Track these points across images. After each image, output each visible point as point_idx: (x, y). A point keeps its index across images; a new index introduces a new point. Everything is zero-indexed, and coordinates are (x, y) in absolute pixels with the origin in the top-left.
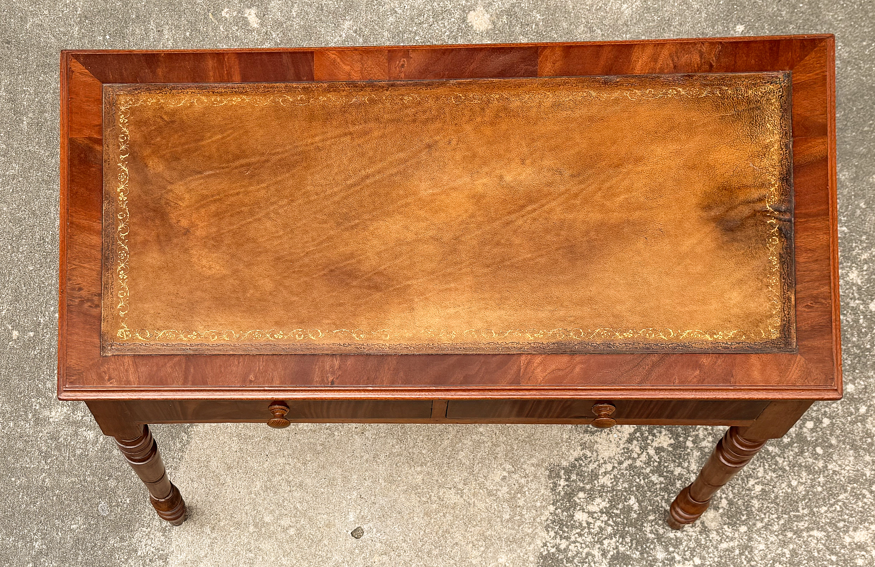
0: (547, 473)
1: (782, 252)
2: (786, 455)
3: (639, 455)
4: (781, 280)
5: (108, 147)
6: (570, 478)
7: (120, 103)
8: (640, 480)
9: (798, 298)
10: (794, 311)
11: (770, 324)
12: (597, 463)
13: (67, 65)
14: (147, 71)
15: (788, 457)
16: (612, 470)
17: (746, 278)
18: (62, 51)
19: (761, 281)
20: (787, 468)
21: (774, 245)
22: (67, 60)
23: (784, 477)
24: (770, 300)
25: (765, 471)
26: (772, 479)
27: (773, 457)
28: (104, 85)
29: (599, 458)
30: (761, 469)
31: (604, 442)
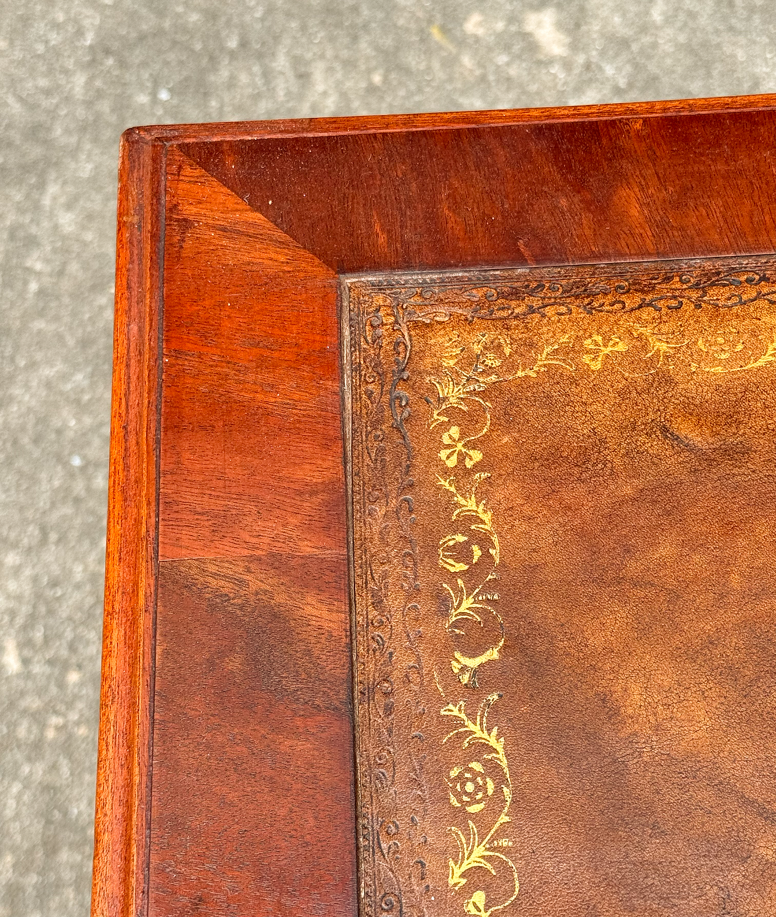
5: (378, 604)
7: (437, 369)
13: (156, 195)
14: (563, 202)
18: (129, 132)
22: (155, 172)
28: (349, 280)
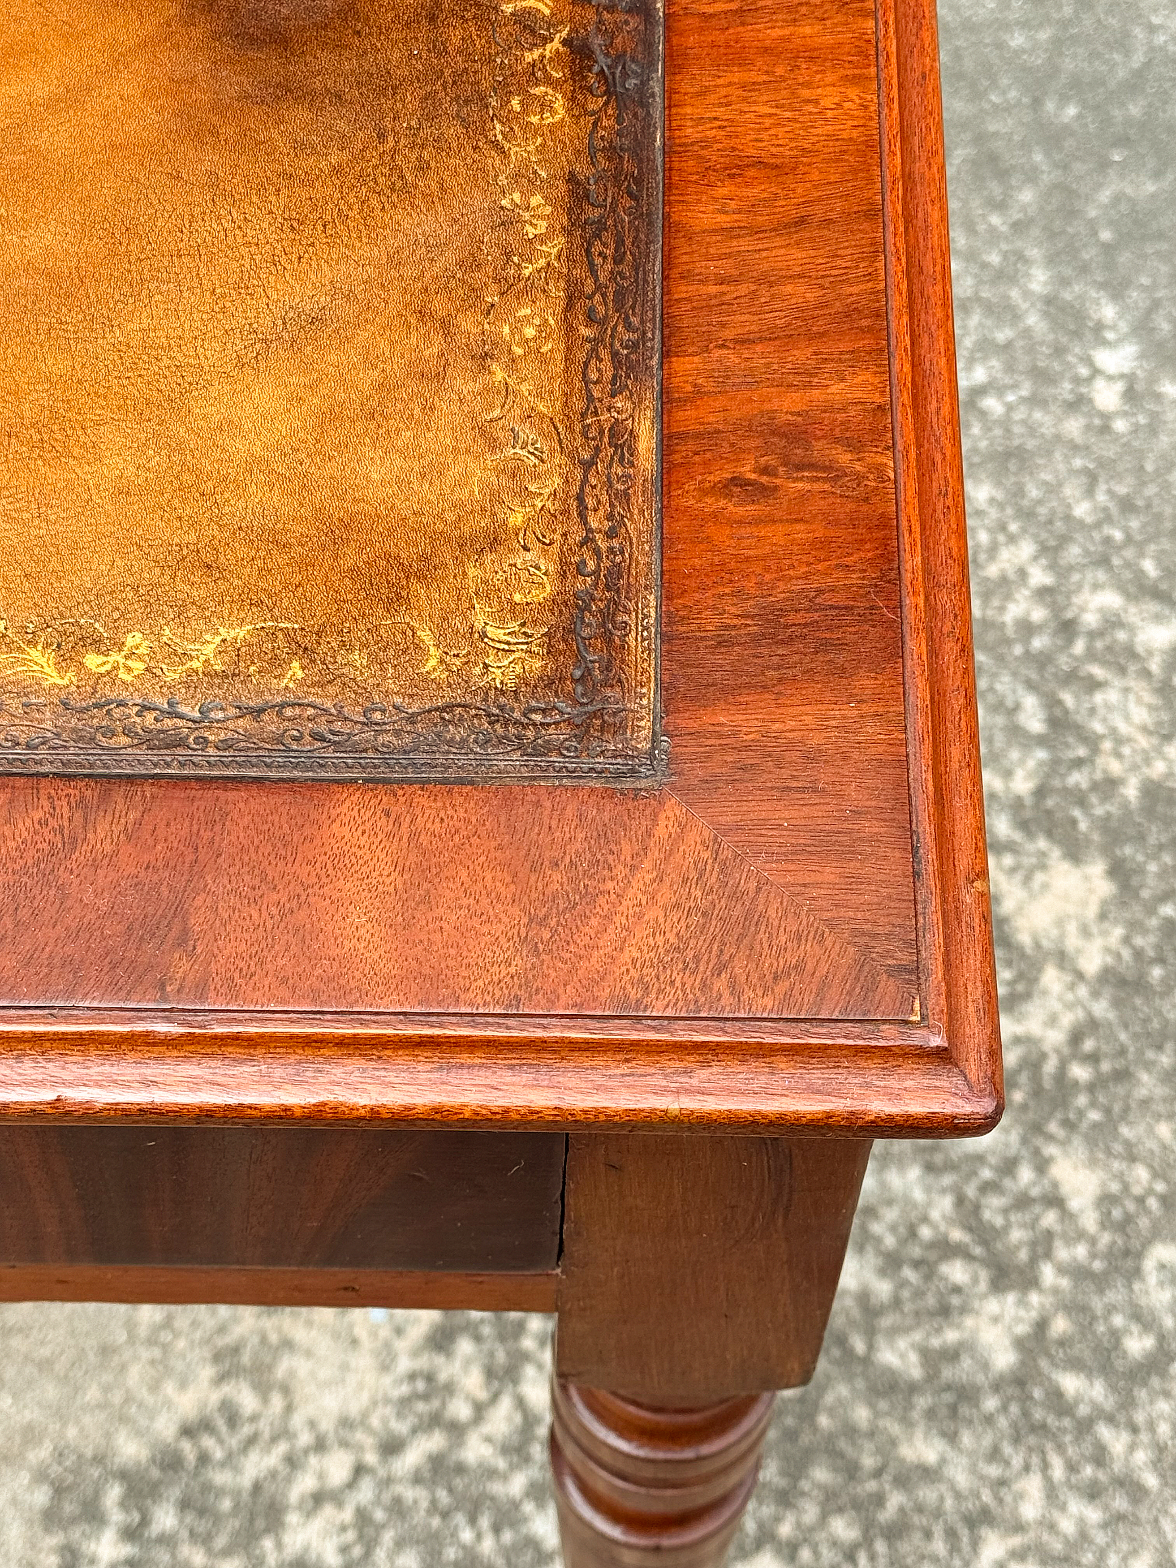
0: (41, 1497)
1: (583, 170)
2: (1140, 1417)
3: (480, 1410)
4: (570, 330)
6: (145, 1521)
8: (479, 1537)
9: (683, 436)
10: (652, 515)
11: (487, 592)
12: (282, 1448)
15: (1151, 1426)
16: (352, 1484)
17: (350, 310)
19: (446, 326)
20: (1151, 1481)
21: (537, 131)
23: (1137, 1522)
24: (494, 445)
25: (1051, 1493)
26: (1084, 1536)
27: (1084, 1427)
29: (297, 1421)
30: (1033, 1485)
31: (324, 1345)
